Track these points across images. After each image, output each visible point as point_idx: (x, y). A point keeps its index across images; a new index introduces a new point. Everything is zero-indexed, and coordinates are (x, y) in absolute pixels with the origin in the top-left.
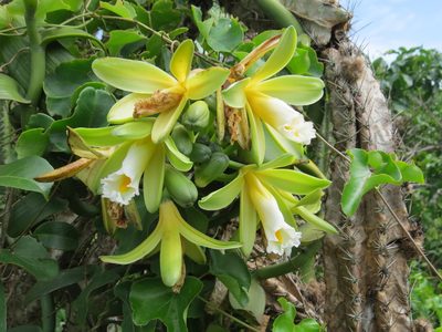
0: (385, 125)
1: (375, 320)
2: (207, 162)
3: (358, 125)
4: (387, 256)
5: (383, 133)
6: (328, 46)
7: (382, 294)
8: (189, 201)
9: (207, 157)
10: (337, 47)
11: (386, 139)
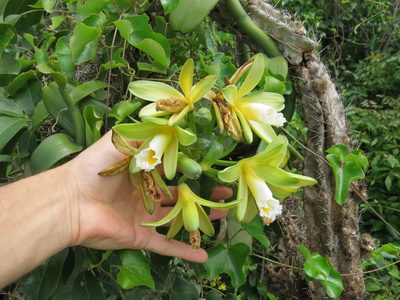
0: (340, 117)
1: (340, 243)
2: (208, 149)
3: (326, 126)
4: (347, 207)
5: (340, 122)
6: (301, 64)
7: (345, 229)
8: (196, 174)
9: (207, 145)
10: (306, 66)
11: (342, 127)
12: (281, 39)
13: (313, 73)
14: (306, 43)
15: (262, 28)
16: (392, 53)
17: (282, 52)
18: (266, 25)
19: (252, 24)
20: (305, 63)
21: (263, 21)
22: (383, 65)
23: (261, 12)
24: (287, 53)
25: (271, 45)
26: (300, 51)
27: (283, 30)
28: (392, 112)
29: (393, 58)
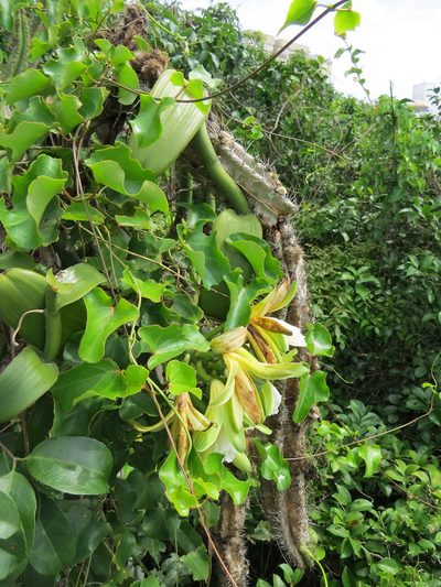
6: (274, 227)
10: (279, 230)
12: (256, 194)
13: (285, 239)
14: (285, 204)
15: (233, 177)
16: (322, 205)
17: (252, 208)
18: (239, 173)
19: (221, 170)
20: (278, 227)
21: (235, 168)
22: (314, 215)
23: (234, 156)
24: (258, 210)
25: (241, 198)
26: (276, 213)
27: (259, 184)
28: (319, 263)
29: (324, 209)
